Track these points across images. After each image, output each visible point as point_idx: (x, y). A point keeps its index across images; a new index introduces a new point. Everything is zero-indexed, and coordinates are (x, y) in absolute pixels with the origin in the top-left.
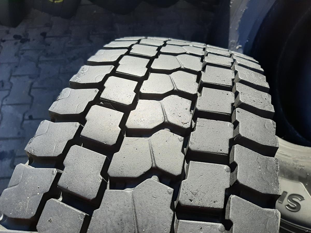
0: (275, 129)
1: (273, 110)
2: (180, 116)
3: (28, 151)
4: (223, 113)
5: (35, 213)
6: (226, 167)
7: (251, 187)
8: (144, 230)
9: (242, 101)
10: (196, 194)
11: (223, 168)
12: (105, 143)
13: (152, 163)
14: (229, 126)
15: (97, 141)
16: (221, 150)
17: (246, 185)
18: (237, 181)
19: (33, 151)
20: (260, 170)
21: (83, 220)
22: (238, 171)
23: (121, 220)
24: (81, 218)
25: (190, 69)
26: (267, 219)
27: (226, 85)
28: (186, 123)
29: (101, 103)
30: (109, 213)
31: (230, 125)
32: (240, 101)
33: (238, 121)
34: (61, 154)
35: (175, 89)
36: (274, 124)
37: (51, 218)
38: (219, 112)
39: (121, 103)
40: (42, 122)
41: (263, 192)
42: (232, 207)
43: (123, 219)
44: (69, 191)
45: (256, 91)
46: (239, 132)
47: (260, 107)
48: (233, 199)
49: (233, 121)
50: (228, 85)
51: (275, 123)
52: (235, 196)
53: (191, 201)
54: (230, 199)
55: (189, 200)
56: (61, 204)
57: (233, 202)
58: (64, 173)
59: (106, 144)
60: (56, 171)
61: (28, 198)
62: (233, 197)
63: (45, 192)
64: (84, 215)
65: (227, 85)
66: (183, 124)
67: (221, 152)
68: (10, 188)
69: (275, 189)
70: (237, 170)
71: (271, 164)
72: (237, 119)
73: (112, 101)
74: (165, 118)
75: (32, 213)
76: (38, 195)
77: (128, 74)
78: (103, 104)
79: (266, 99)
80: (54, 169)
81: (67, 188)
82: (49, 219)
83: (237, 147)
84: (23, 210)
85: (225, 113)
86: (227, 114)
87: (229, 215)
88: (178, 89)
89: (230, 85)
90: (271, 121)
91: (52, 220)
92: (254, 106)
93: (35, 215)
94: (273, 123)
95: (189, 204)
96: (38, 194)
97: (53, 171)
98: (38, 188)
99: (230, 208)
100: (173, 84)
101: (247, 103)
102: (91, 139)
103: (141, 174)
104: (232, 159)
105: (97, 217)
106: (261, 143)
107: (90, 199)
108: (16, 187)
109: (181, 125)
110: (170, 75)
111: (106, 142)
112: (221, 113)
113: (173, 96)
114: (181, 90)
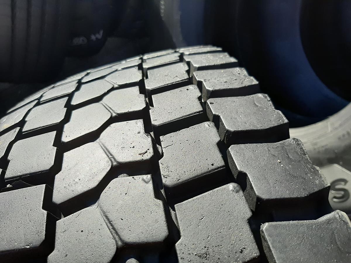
0: (271, 102)
1: (255, 82)
2: (134, 147)
4: (192, 114)
6: (231, 186)
7: (282, 197)
9: (211, 89)
10: (206, 254)
11: (229, 188)
12: (29, 247)
13: (116, 241)
15: (14, 250)
16: (213, 165)
17: (274, 197)
18: (259, 199)
20: (282, 165)
22: (252, 182)
25: (127, 83)
26: (333, 233)
27: (181, 81)
28: (146, 152)
29: (8, 186)
31: (209, 125)
32: (208, 91)
33: (217, 115)
35: (114, 115)
36: (266, 97)
38: (186, 116)
39: (37, 172)
41: (303, 194)
42: (272, 244)
45: (222, 71)
46: (226, 129)
47: (236, 85)
48: (266, 230)
49: (211, 118)
50: (184, 79)
51: (266, 95)
52: (267, 224)
54: (263, 232)
57: (269, 235)
62: (265, 227)
65: (183, 80)
66: (142, 155)
67: (214, 167)
69: (317, 182)
70: (250, 181)
71: (292, 149)
72: (214, 113)
73: (24, 175)
74: (111, 161)
78: (11, 186)
79: (239, 74)
83: (233, 150)
85: (196, 113)
86: (198, 112)
87: (275, 260)
88: (118, 112)
89: (186, 78)
90: (260, 95)
92: (229, 88)
94: (264, 96)
99: (269, 248)
100: (109, 111)
101: (217, 88)
104: (235, 170)
106: (262, 128)
109: (139, 158)
110: (101, 102)
111: (29, 245)
112: (190, 115)
113: (113, 125)
114: (122, 112)
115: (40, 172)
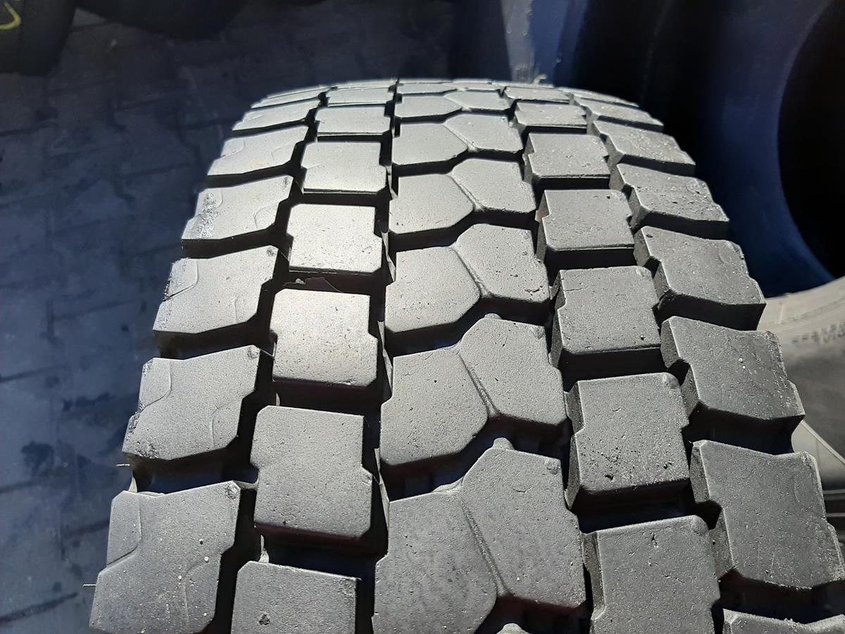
0: (744, 262)
1: (724, 218)
2: (517, 276)
3: (136, 452)
4: (615, 246)
5: (212, 613)
6: (665, 377)
7: (735, 412)
8: (518, 579)
9: (649, 209)
10: (617, 458)
11: (661, 380)
12: (349, 384)
13: (487, 408)
14: (640, 275)
15: (325, 382)
16: (642, 339)
17: (723, 409)
18: (700, 406)
19: (149, 447)
20: (744, 367)
21: (353, 594)
22: (695, 379)
23: (454, 569)
24: (347, 591)
25: (493, 150)
26: (792, 478)
27: (596, 176)
28: (538, 290)
29: (298, 281)
30: (417, 559)
31: (642, 273)
32: (643, 210)
33: (656, 260)
34: (236, 437)
35: (478, 207)
36: (738, 250)
37: (265, 613)
38: (605, 246)
39: (352, 272)
40: (147, 365)
41: (766, 416)
42: (708, 468)
43: (459, 566)
44: (293, 529)
45: (669, 177)
46: (666, 286)
47: (692, 215)
48: (704, 448)
49: (645, 260)
50: (601, 173)
51: (739, 247)
52: (706, 441)
53: (612, 479)
54: (698, 450)
55: (606, 476)
56: (282, 570)
57: (706, 456)
58: (263, 485)
59: (352, 386)
60: (238, 488)
61: (180, 577)
62: (701, 444)
63: (223, 550)
64: (352, 580)
65: (599, 175)
66: (531, 293)
67: (643, 343)
68: (114, 566)
69: (788, 404)
70: (693, 378)
71: (762, 348)
72: (651, 255)
73: (326, 270)
74: (479, 287)
75: (205, 614)
76: (207, 562)
77: (339, 191)
78: (302, 282)
79: (698, 193)
80: (229, 482)
81: (284, 523)
82: (260, 618)
83: (673, 322)
84: (176, 613)
86: (625, 246)
87: (707, 490)
88: (486, 206)
89: (605, 173)
90: (729, 244)
91: (268, 617)
92: (679, 215)
93: (214, 619)
94: (735, 248)
95: (610, 487)
96: (207, 560)
97: (228, 490)
98: (201, 543)
99: (702, 473)
100: (468, 197)
101: (661, 210)
102: (305, 381)
103: (468, 441)
104: (671, 355)
105: (390, 578)
106: (726, 302)
107: (355, 537)
108: (131, 557)
109: (526, 296)
110: (448, 174)
111: (349, 382)
112: (611, 246)
113: (478, 227)
114: (492, 207)
115: (356, 272)
